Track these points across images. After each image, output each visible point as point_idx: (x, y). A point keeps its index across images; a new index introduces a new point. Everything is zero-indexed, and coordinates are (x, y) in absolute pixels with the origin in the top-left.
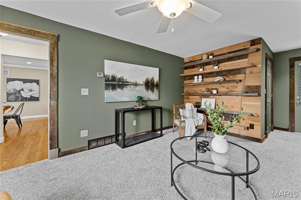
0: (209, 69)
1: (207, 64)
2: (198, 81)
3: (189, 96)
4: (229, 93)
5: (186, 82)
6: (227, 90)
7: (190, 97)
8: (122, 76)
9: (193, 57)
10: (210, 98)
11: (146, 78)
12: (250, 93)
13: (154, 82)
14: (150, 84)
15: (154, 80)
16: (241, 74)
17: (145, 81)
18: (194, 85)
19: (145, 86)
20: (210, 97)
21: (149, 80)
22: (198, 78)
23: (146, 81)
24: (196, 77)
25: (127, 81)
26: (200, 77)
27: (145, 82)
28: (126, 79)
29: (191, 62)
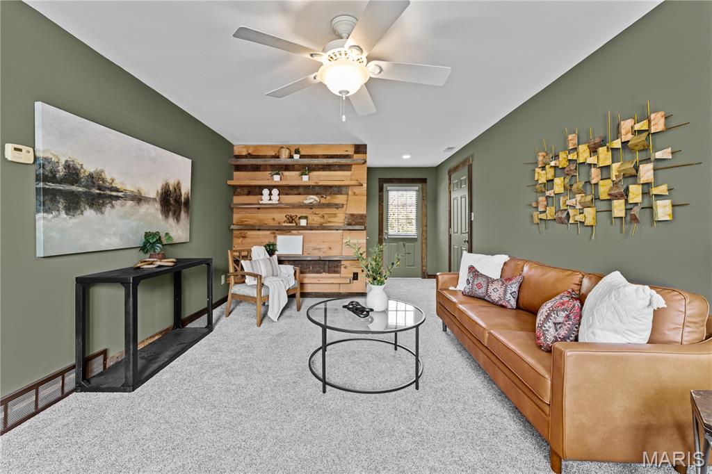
0: (292, 178)
1: (287, 168)
2: (270, 199)
3: (245, 231)
4: (324, 225)
5: (237, 200)
6: (322, 220)
7: (250, 233)
8: (100, 168)
9: (257, 147)
10: (291, 234)
11: (164, 183)
12: (354, 225)
13: (181, 195)
14: (171, 199)
15: (180, 190)
16: (342, 194)
17: (160, 191)
18: (259, 208)
19: (162, 205)
20: (293, 232)
21: (171, 188)
22: (270, 194)
23: (162, 189)
24: (266, 192)
25: (114, 185)
26: (275, 192)
27: (162, 194)
28: (113, 181)
29: (250, 156)
